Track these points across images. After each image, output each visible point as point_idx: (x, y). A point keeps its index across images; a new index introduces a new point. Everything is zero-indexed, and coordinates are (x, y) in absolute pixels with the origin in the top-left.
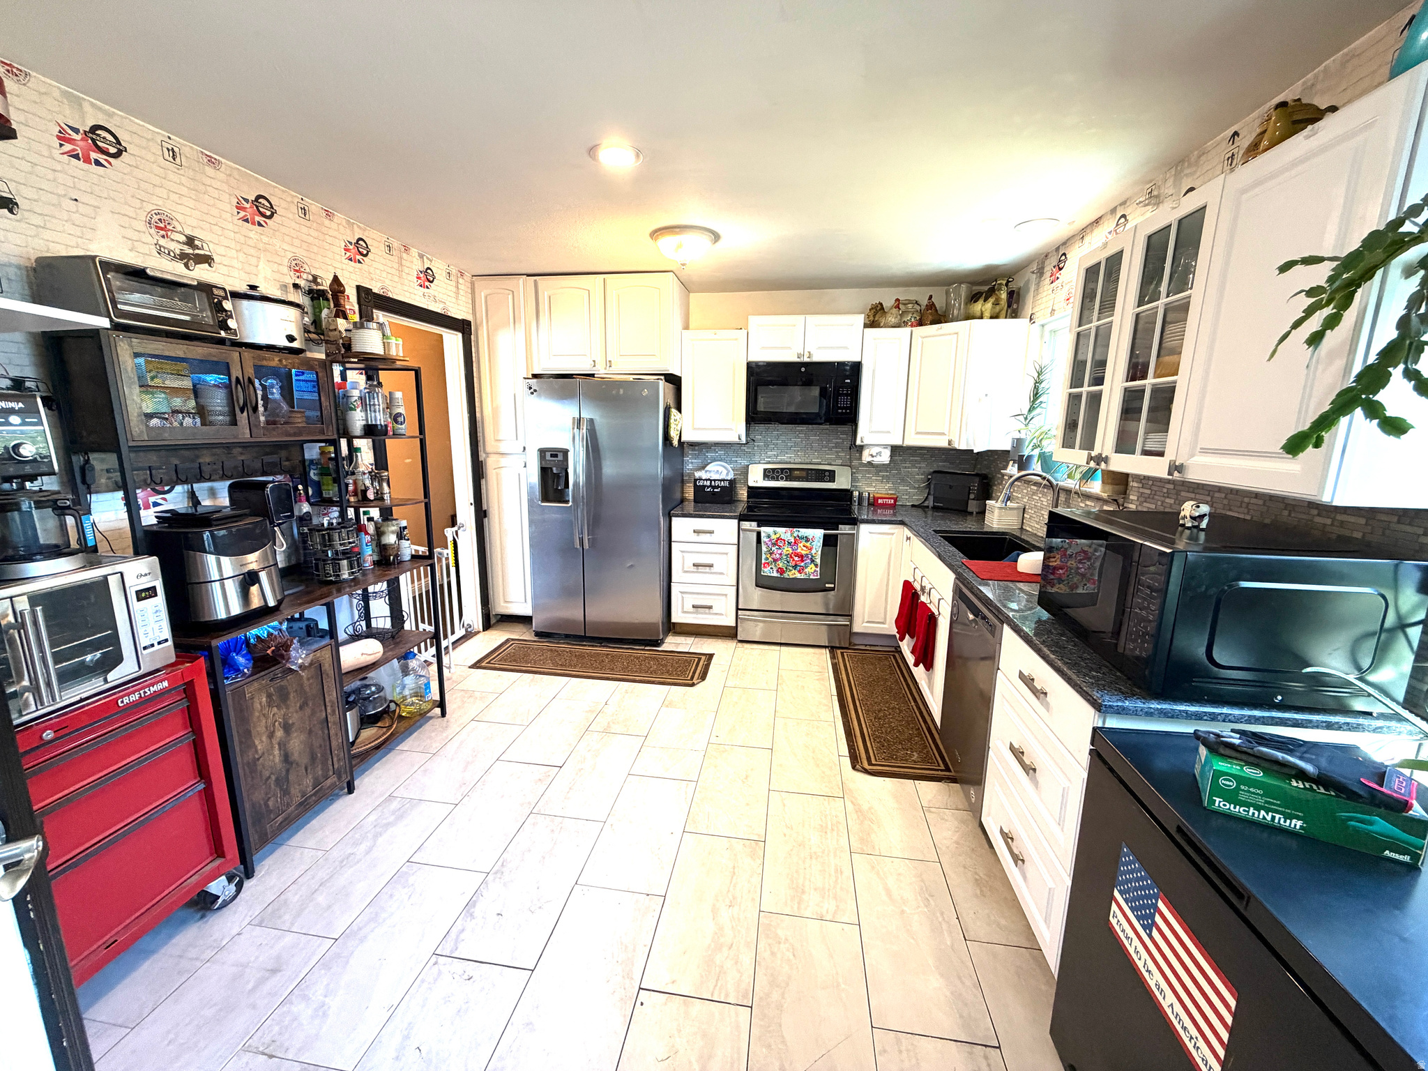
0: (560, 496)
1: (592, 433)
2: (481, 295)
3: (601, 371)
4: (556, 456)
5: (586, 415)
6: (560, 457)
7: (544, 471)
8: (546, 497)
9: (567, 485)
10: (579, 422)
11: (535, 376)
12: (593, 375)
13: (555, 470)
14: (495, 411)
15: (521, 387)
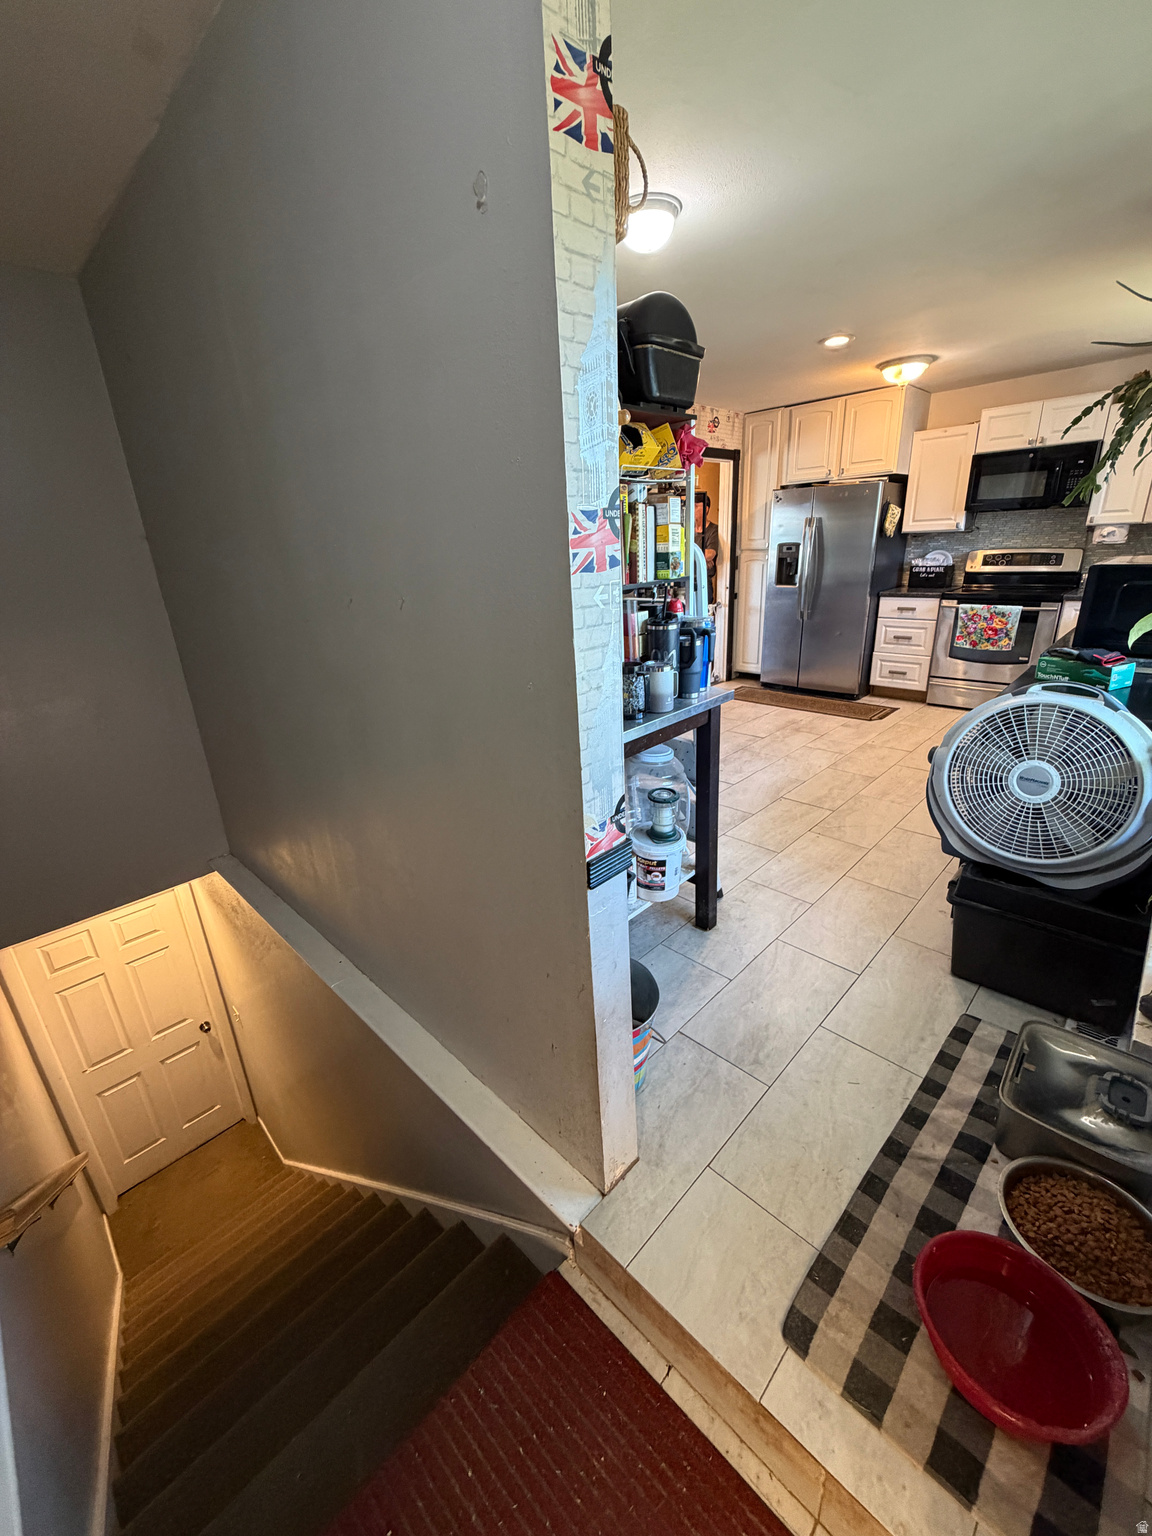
0: (790, 580)
1: (820, 529)
2: (749, 429)
3: (834, 478)
4: (791, 549)
5: (816, 516)
6: (794, 548)
7: (781, 561)
8: (780, 580)
9: (796, 572)
10: (809, 522)
11: (783, 488)
12: (827, 482)
13: (789, 560)
14: (751, 516)
15: (771, 496)
